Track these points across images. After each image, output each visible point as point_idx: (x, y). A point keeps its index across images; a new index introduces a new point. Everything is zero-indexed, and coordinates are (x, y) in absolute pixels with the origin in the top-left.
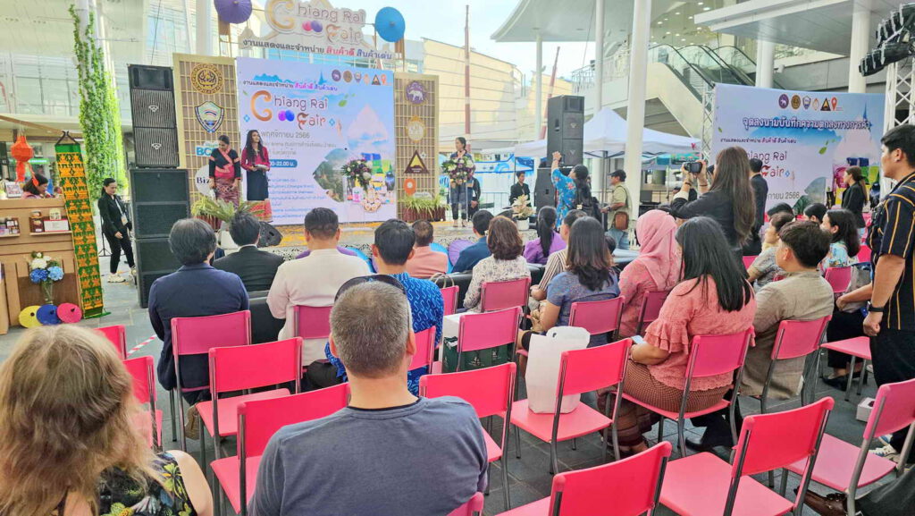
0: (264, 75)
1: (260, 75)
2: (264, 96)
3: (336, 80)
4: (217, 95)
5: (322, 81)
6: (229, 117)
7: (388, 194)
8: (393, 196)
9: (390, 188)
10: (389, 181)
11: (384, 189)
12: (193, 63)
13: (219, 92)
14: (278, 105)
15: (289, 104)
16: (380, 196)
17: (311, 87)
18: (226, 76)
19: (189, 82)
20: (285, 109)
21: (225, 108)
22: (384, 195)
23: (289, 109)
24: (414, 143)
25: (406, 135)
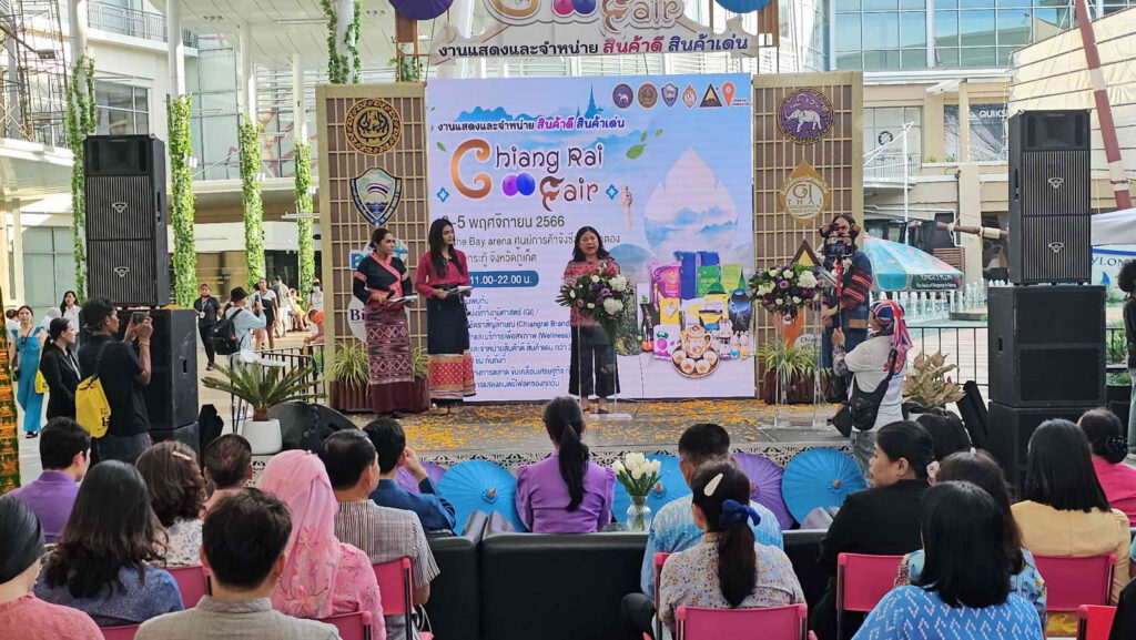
0: (478, 108)
1: (471, 110)
2: (476, 149)
3: (623, 104)
4: (390, 156)
5: (592, 110)
6: (410, 195)
7: (734, 338)
8: (748, 343)
9: (739, 326)
10: (739, 310)
11: (726, 329)
12: (349, 100)
13: (393, 150)
14: (502, 163)
15: (524, 162)
16: (715, 344)
17: (569, 125)
18: (408, 118)
19: (341, 133)
20: (516, 171)
21: (404, 177)
22: (726, 341)
23: (523, 170)
24: (800, 225)
25: (781, 207)
